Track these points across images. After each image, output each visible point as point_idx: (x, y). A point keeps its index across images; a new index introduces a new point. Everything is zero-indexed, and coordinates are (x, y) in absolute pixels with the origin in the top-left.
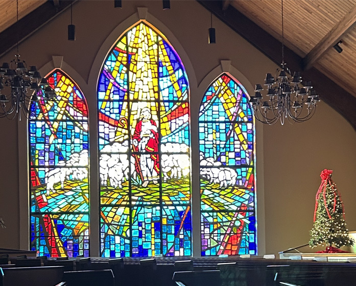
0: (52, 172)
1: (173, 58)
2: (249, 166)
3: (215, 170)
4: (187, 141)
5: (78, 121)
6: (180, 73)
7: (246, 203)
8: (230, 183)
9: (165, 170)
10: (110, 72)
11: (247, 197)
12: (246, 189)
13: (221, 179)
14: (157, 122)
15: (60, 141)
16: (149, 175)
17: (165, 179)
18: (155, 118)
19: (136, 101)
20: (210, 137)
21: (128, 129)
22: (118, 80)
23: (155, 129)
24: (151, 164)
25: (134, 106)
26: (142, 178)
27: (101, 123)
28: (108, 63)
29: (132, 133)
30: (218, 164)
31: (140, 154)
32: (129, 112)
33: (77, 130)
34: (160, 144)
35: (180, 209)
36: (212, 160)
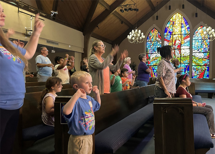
0: (152, 55)
1: (186, 22)
2: (208, 52)
3: (197, 54)
4: (189, 45)
5: (159, 41)
6: (188, 26)
7: (207, 63)
8: (202, 57)
9: (182, 54)
10: (168, 27)
11: (207, 61)
12: (206, 59)
13: (199, 56)
14: (180, 40)
15: (154, 47)
16: (178, 55)
17: (182, 56)
18: (180, 39)
19: (175, 35)
20: (196, 44)
21: (172, 43)
22: (170, 29)
23: (180, 42)
24: (178, 52)
25: (174, 36)
26: (175, 56)
27: (165, 41)
28: (167, 25)
29: (173, 44)
30: (198, 52)
31: (175, 49)
32: (173, 38)
33: (159, 43)
34: (181, 47)
35: (186, 65)
36: (196, 50)
